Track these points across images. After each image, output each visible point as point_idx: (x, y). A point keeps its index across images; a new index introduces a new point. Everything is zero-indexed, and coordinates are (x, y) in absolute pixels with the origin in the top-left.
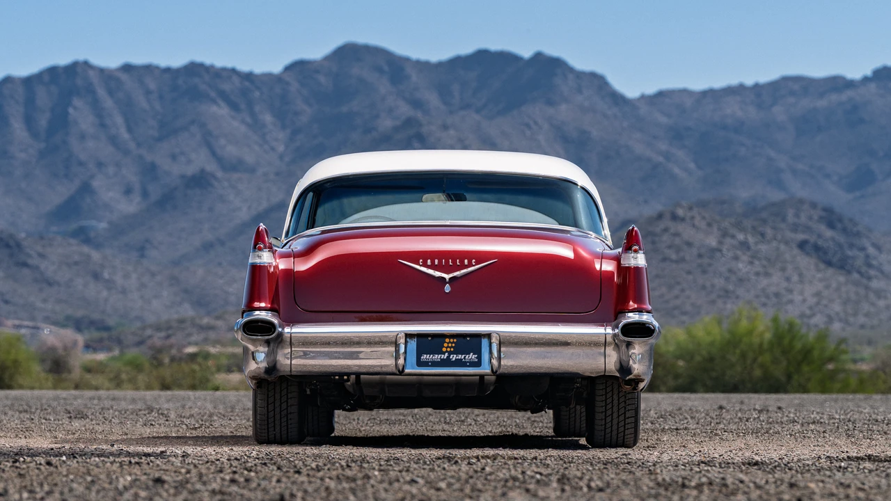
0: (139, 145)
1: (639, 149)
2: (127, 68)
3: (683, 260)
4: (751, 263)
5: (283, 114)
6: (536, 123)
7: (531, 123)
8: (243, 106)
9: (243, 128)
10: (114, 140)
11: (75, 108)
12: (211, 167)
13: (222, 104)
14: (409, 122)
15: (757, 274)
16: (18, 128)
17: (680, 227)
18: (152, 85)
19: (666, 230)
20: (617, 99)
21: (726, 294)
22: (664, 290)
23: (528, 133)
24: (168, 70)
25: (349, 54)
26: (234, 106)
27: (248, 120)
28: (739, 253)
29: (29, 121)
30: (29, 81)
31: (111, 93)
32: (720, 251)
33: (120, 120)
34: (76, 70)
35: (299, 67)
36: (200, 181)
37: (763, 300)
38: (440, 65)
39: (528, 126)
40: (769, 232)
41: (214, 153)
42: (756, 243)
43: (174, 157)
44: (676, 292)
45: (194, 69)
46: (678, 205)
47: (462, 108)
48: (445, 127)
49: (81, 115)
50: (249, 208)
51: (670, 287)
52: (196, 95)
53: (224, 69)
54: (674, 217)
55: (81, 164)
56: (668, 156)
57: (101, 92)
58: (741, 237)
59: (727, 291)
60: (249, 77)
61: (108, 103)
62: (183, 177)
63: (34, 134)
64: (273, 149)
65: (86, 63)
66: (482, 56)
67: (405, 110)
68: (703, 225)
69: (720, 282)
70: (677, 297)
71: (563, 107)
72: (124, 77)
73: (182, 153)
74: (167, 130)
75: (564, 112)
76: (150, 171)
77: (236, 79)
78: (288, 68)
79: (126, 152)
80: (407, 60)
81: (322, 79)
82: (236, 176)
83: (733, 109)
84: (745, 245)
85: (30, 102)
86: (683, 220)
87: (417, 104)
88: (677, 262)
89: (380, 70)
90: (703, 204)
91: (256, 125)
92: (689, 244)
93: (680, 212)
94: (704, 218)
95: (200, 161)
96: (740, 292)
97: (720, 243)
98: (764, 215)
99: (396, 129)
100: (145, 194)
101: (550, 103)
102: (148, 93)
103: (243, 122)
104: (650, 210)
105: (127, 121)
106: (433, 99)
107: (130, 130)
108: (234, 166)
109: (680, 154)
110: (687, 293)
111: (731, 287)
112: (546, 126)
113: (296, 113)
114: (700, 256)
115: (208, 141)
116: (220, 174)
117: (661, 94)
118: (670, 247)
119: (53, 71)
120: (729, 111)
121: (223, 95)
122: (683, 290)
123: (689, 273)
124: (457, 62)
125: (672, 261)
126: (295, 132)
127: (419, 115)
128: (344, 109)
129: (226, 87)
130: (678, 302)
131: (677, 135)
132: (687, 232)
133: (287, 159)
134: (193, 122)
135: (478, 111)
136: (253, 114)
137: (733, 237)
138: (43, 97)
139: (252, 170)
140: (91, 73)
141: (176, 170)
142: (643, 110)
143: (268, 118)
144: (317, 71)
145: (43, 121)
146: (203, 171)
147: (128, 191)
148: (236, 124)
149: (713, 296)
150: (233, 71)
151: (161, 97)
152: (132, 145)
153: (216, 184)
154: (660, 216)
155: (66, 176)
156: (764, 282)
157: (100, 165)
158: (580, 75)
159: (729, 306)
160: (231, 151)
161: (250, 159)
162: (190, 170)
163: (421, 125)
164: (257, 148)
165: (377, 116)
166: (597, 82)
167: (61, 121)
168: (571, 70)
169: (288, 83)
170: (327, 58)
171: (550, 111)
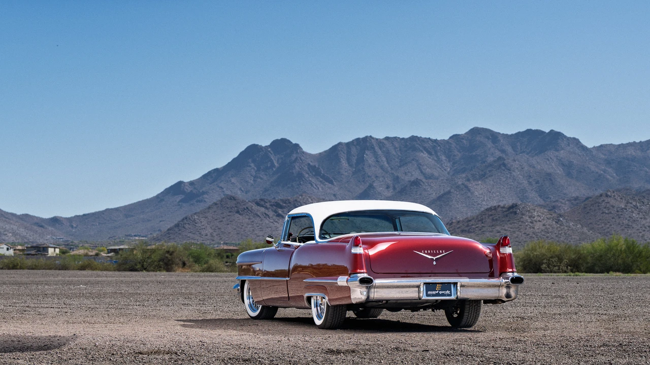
0: (392, 169)
1: (593, 168)
2: (387, 138)
3: (611, 213)
4: (639, 214)
5: (449, 157)
6: (551, 158)
7: (549, 159)
8: (433, 153)
9: (433, 162)
10: (382, 167)
11: (367, 155)
12: (421, 177)
13: (425, 153)
14: (500, 158)
15: (641, 218)
16: (344, 163)
17: (609, 199)
18: (397, 145)
19: (603, 201)
20: (584, 148)
21: (628, 226)
22: (603, 225)
23: (548, 162)
24: (403, 139)
25: (475, 131)
26: (430, 153)
27: (436, 159)
28: (633, 209)
29: (349, 160)
30: (348, 144)
31: (381, 149)
32: (626, 209)
33: (384, 159)
34: (367, 139)
35: (455, 137)
36: (416, 183)
37: (644, 229)
38: (512, 135)
39: (548, 159)
40: (646, 201)
41: (422, 172)
42: (640, 206)
43: (406, 174)
44: (608, 226)
45: (413, 138)
46: (608, 191)
47: (521, 153)
48: (514, 161)
49: (369, 157)
50: (436, 193)
51: (606, 224)
52: (415, 149)
53: (425, 138)
54: (607, 196)
55: (369, 176)
56: (605, 171)
57: (377, 148)
58: (634, 203)
59: (629, 225)
60: (436, 140)
61: (380, 152)
62: (409, 181)
63: (351, 165)
64: (445, 170)
65: (371, 136)
66: (529, 131)
67: (498, 154)
68: (619, 199)
69: (626, 222)
70: (608, 228)
71: (562, 152)
72: (386, 142)
73: (409, 172)
74: (403, 163)
75: (562, 154)
76: (396, 179)
77: (430, 142)
78: (451, 138)
79: (387, 172)
80: (499, 133)
81: (465, 141)
82: (431, 181)
83: (631, 152)
84: (636, 207)
85: (349, 153)
86: (610, 197)
87: (503, 151)
88: (608, 214)
89: (488, 138)
90: (619, 190)
91: (439, 161)
92: (613, 207)
93: (609, 193)
94: (619, 196)
95: (416, 175)
96: (634, 225)
97: (626, 206)
98: (644, 194)
99: (495, 161)
100: (394, 188)
101: (557, 150)
102: (395, 148)
103: (433, 159)
104: (597, 193)
105: (387, 159)
106: (509, 149)
107: (388, 163)
108: (430, 177)
109: (610, 170)
110: (613, 226)
111: (630, 224)
112: (555, 160)
113: (454, 156)
114: (618, 211)
115: (419, 167)
116: (424, 180)
117: (601, 146)
118: (605, 208)
119: (358, 139)
120: (629, 153)
121: (425, 148)
122: (611, 225)
123: (613, 218)
124: (519, 134)
125: (606, 213)
126: (454, 163)
127: (504, 156)
128: (474, 154)
129: (426, 145)
130: (609, 230)
131: (608, 162)
132: (612, 202)
133: (451, 174)
134: (413, 160)
135: (527, 154)
136: (437, 156)
137: (631, 203)
138: (354, 151)
139: (437, 179)
140: (373, 141)
141: (407, 178)
142: (594, 153)
143: (443, 158)
144: (463, 139)
145: (354, 160)
146: (417, 179)
147: (388, 187)
148: (430, 160)
149: (623, 227)
150: (429, 138)
151: (400, 150)
152: (389, 169)
153: (422, 183)
154: (601, 195)
155: (363, 181)
156: (644, 222)
157: (377, 177)
158: (569, 139)
159: (629, 231)
160: (428, 171)
161: (436, 174)
162: (412, 179)
163: (505, 160)
164: (439, 169)
165: (487, 156)
166: (576, 141)
167: (361, 160)
168: (565, 137)
169: (451, 144)
170: (466, 133)
171: (557, 153)
